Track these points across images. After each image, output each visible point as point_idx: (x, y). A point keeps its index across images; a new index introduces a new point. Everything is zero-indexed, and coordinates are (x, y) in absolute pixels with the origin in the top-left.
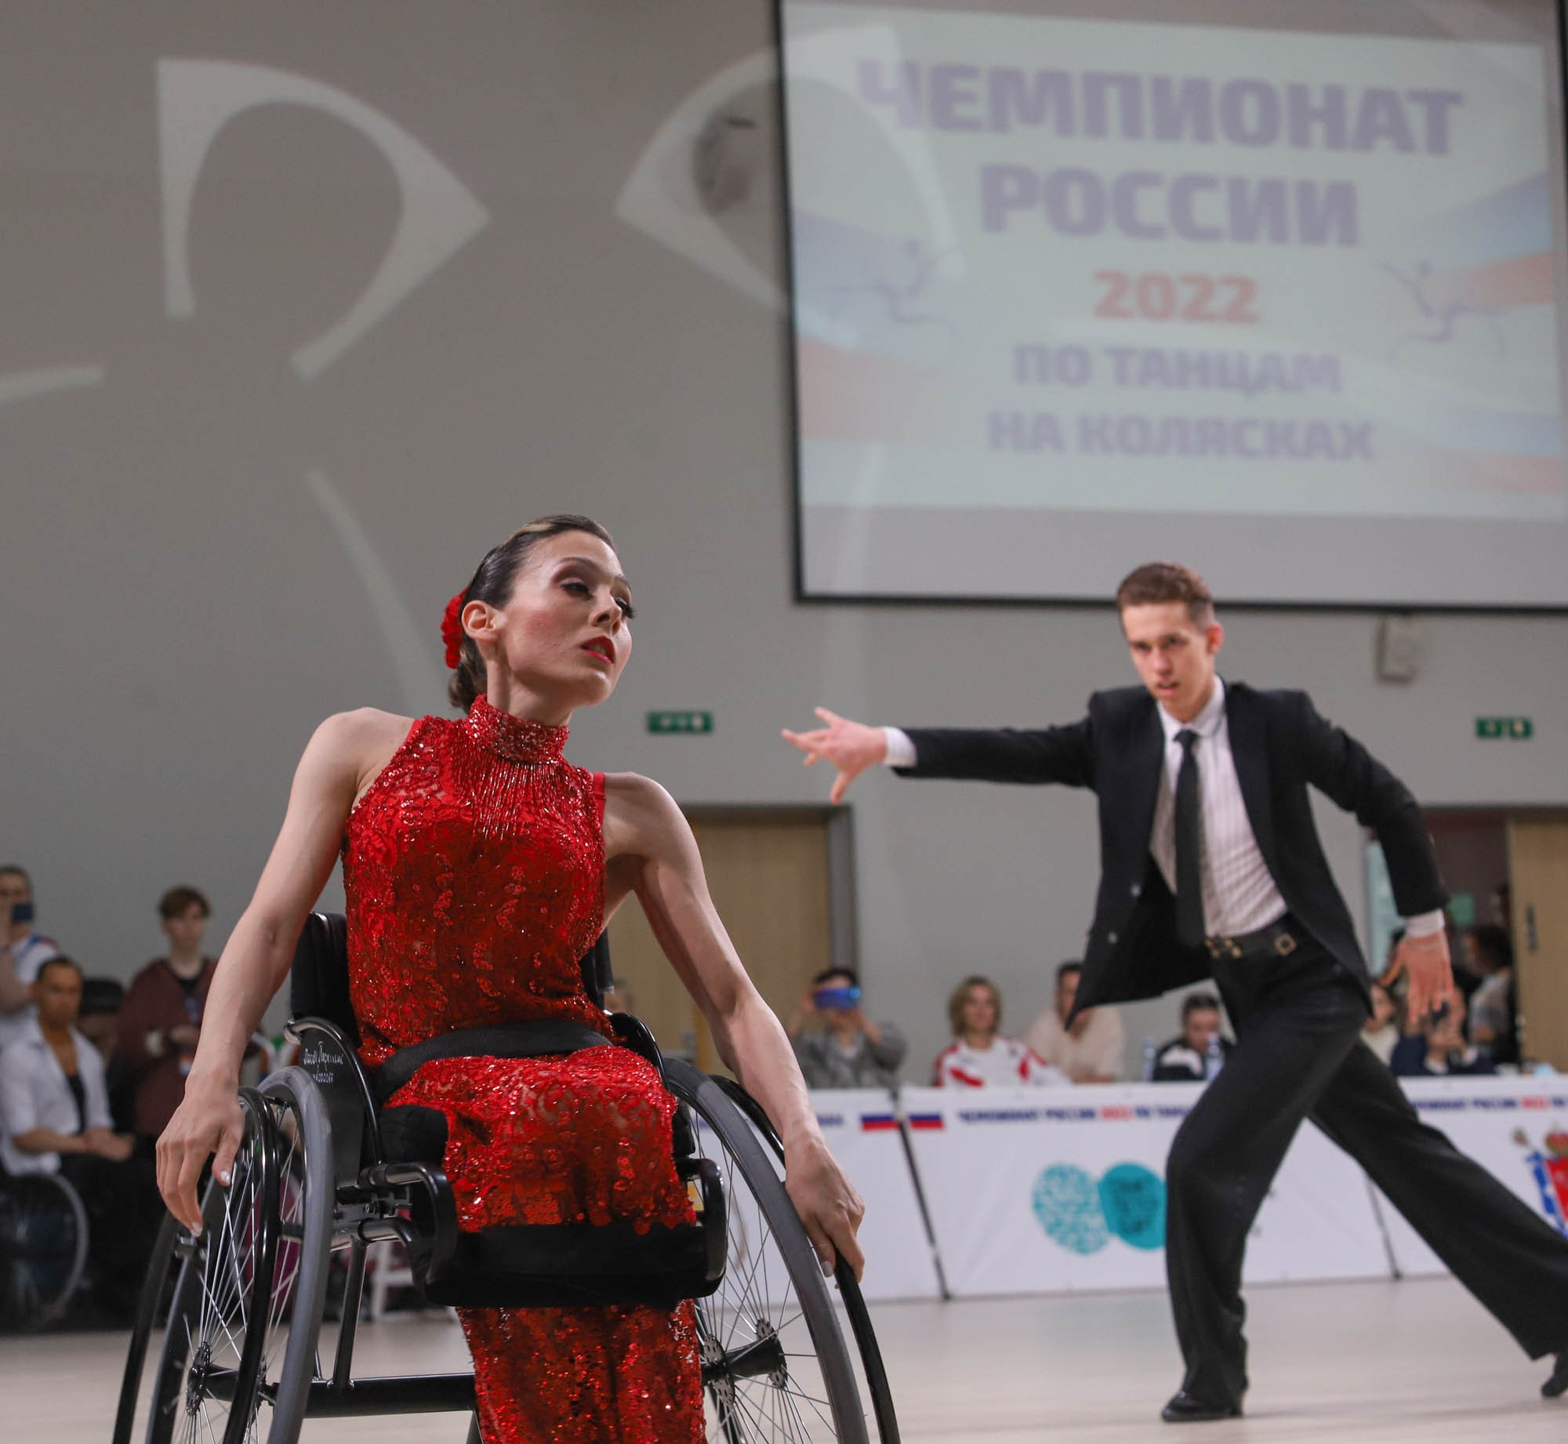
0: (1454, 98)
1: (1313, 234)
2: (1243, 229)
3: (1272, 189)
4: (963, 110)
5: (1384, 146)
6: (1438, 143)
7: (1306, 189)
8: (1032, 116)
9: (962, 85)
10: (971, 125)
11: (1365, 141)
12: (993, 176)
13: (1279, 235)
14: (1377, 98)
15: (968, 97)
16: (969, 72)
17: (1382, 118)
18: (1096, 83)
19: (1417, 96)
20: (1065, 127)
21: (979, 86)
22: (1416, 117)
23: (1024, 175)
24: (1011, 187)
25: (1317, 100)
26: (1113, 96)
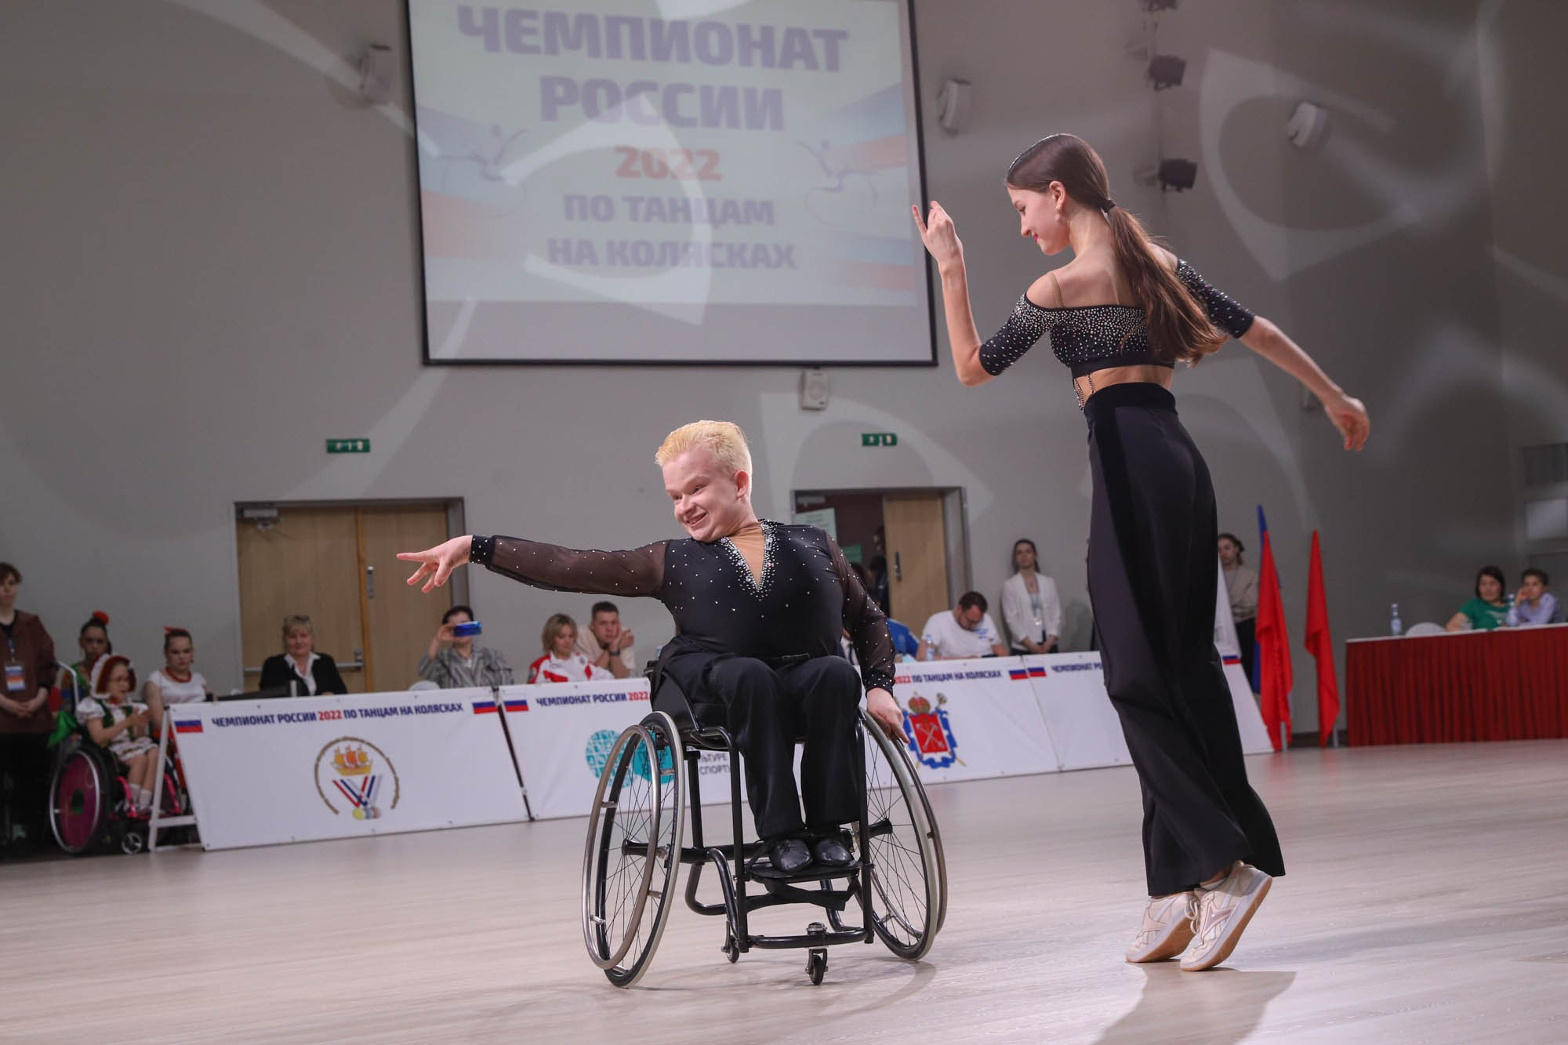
0: (843, 35)
1: (755, 123)
2: (711, 121)
3: (729, 93)
4: (528, 40)
5: (799, 64)
6: (833, 65)
7: (750, 93)
8: (573, 45)
9: (527, 23)
10: (535, 50)
11: (787, 63)
12: (548, 83)
13: (733, 123)
14: (792, 33)
15: (532, 31)
16: (532, 15)
17: (798, 48)
18: (614, 22)
19: (819, 33)
20: (595, 52)
21: (539, 24)
22: (819, 46)
23: (568, 83)
24: (560, 91)
25: (756, 35)
26: (625, 31)
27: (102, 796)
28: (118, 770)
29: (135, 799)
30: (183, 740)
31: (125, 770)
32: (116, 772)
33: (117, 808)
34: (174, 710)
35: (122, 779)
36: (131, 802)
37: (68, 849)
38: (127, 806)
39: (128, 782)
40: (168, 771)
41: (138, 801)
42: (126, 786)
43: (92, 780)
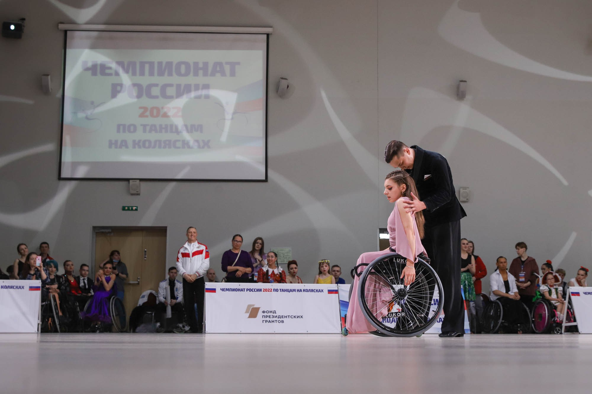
27: (548, 316)
28: (553, 308)
29: (559, 317)
30: (573, 298)
31: (556, 308)
32: (553, 309)
33: (553, 320)
34: (571, 289)
35: (554, 310)
36: (557, 318)
37: (537, 331)
38: (556, 319)
39: (556, 311)
40: (568, 308)
41: (560, 318)
42: (556, 313)
43: (545, 311)
